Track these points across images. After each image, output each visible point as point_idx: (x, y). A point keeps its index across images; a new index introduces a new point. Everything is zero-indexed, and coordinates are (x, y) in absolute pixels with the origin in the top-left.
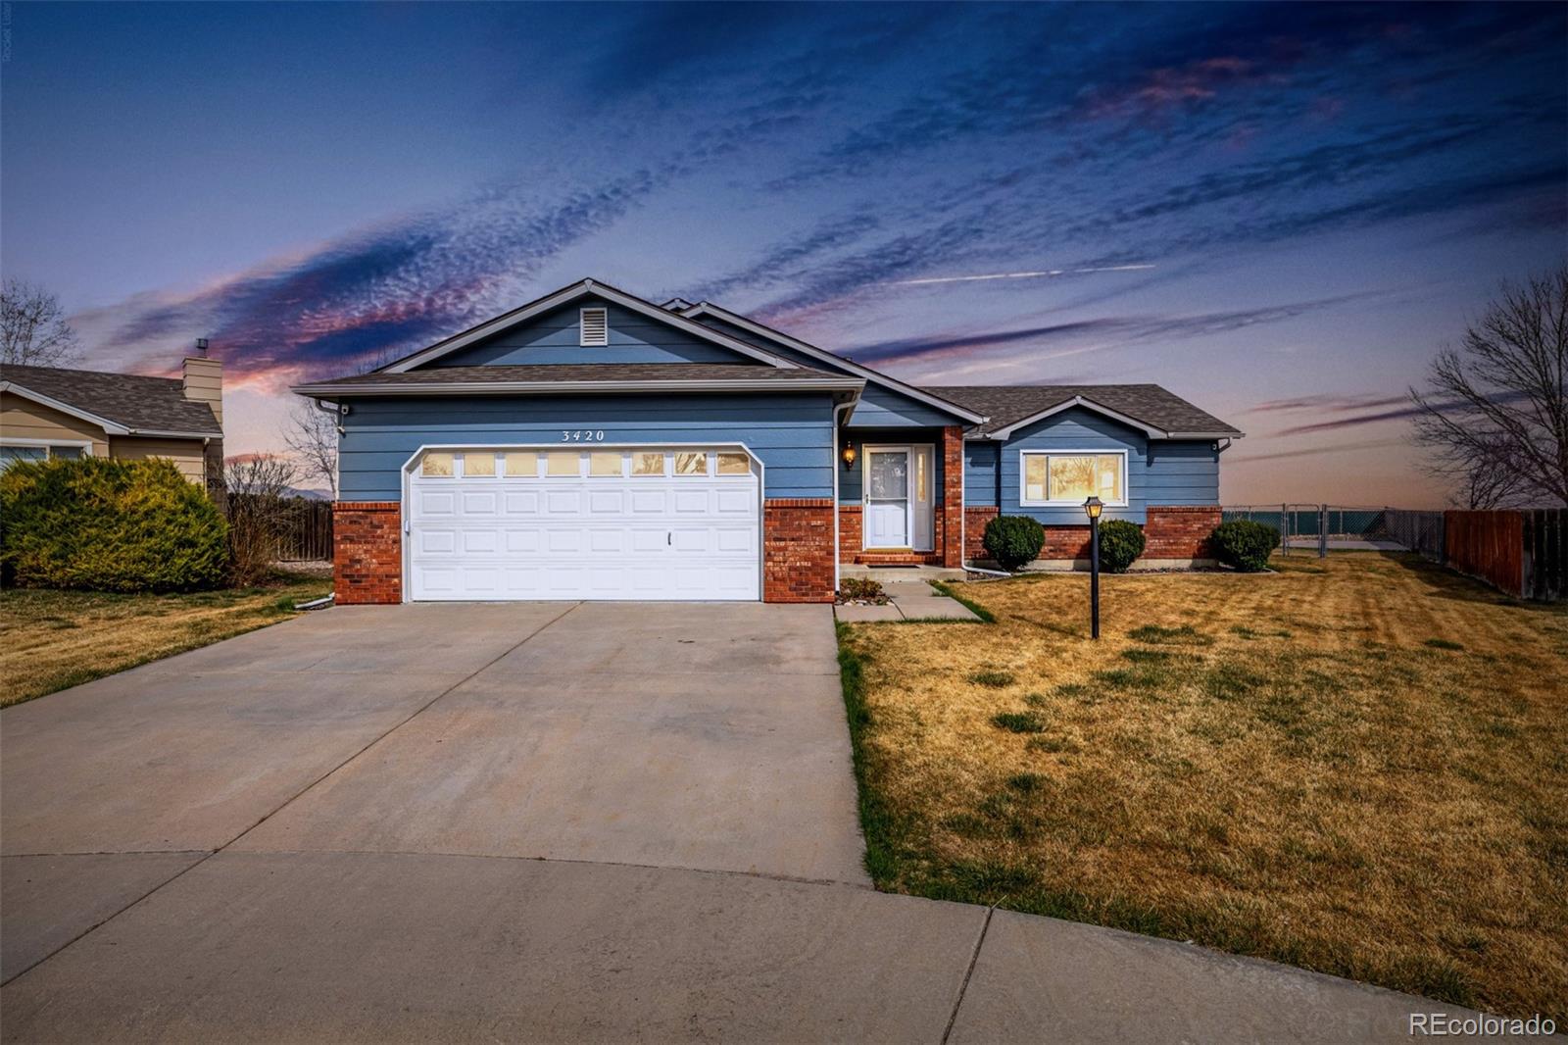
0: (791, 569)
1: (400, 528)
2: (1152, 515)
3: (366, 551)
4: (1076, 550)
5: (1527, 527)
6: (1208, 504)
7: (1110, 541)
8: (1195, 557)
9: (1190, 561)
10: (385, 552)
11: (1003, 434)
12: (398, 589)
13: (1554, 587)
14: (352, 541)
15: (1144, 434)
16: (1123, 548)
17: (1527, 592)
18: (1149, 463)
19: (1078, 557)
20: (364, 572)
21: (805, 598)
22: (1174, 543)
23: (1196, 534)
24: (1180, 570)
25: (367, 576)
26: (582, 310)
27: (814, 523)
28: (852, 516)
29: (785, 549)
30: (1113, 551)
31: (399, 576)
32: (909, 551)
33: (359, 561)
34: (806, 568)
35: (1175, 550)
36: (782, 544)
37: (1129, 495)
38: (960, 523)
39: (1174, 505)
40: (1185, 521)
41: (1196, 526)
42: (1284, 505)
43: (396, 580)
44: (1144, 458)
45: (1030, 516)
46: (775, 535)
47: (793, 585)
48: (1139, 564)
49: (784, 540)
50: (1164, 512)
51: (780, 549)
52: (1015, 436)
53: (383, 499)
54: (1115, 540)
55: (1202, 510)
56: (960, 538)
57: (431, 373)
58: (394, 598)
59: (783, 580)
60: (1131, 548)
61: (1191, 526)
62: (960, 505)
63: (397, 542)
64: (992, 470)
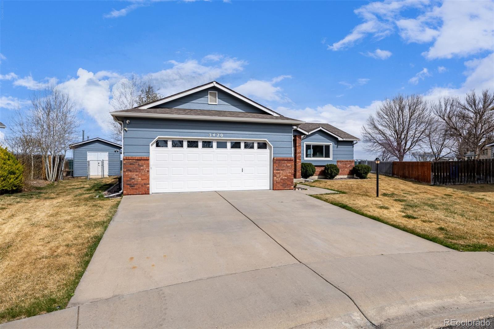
0: (281, 179)
1: (149, 166)
2: (338, 163)
3: (136, 175)
5: (432, 166)
7: (331, 171)
8: (348, 175)
10: (144, 175)
12: (148, 189)
14: (131, 171)
15: (337, 139)
16: (334, 172)
17: (432, 183)
18: (337, 147)
19: (320, 175)
20: (135, 183)
21: (286, 188)
22: (343, 171)
23: (349, 168)
24: (345, 178)
25: (137, 184)
26: (209, 92)
27: (288, 165)
29: (279, 173)
30: (332, 173)
31: (149, 184)
33: (134, 179)
34: (285, 179)
35: (343, 173)
37: (333, 157)
39: (343, 160)
40: (346, 164)
41: (348, 166)
42: (357, 160)
45: (311, 163)
46: (277, 168)
47: (282, 184)
49: (279, 170)
50: (340, 162)
53: (143, 155)
54: (332, 170)
55: (350, 161)
58: (147, 193)
59: (279, 183)
60: (336, 172)
61: (347, 166)
62: (300, 159)
63: (148, 171)
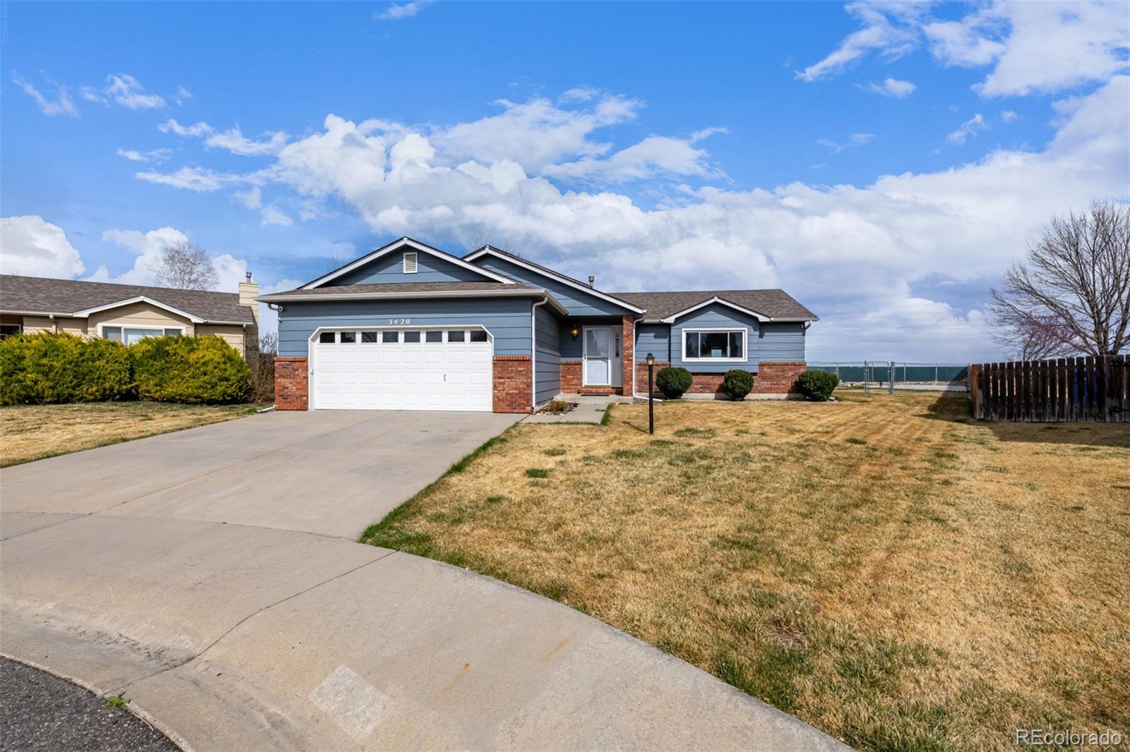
0: (507, 394)
1: (307, 370)
2: (763, 367)
3: (290, 383)
4: (716, 387)
5: (980, 375)
6: (798, 361)
7: (733, 383)
8: (789, 392)
9: (786, 395)
10: (300, 383)
11: (671, 320)
12: (306, 403)
13: (995, 412)
14: (283, 377)
15: (756, 319)
17: (980, 415)
18: (761, 336)
19: (718, 391)
20: (289, 393)
21: (515, 411)
22: (777, 384)
23: (791, 377)
24: (779, 400)
25: (290, 396)
26: (404, 253)
27: (520, 369)
28: (576, 366)
29: (504, 383)
31: (307, 396)
32: (608, 387)
33: (287, 388)
34: (515, 394)
35: (776, 388)
36: (502, 380)
37: (749, 355)
38: (631, 371)
39: (776, 361)
40: (783, 371)
41: (790, 374)
42: (866, 362)
43: (305, 398)
44: (758, 333)
45: (686, 367)
46: (499, 375)
47: (508, 403)
48: (749, 396)
49: (503, 378)
50: (769, 365)
51: (501, 383)
52: (678, 320)
53: (299, 356)
54: (735, 382)
55: (794, 364)
56: (632, 379)
57: (325, 289)
58: (304, 407)
59: (503, 400)
60: (745, 387)
61: (787, 374)
62: (632, 360)
63: (306, 378)
64: (666, 341)
